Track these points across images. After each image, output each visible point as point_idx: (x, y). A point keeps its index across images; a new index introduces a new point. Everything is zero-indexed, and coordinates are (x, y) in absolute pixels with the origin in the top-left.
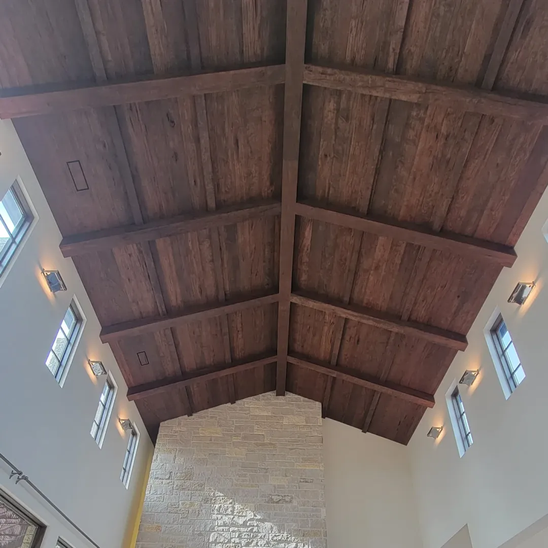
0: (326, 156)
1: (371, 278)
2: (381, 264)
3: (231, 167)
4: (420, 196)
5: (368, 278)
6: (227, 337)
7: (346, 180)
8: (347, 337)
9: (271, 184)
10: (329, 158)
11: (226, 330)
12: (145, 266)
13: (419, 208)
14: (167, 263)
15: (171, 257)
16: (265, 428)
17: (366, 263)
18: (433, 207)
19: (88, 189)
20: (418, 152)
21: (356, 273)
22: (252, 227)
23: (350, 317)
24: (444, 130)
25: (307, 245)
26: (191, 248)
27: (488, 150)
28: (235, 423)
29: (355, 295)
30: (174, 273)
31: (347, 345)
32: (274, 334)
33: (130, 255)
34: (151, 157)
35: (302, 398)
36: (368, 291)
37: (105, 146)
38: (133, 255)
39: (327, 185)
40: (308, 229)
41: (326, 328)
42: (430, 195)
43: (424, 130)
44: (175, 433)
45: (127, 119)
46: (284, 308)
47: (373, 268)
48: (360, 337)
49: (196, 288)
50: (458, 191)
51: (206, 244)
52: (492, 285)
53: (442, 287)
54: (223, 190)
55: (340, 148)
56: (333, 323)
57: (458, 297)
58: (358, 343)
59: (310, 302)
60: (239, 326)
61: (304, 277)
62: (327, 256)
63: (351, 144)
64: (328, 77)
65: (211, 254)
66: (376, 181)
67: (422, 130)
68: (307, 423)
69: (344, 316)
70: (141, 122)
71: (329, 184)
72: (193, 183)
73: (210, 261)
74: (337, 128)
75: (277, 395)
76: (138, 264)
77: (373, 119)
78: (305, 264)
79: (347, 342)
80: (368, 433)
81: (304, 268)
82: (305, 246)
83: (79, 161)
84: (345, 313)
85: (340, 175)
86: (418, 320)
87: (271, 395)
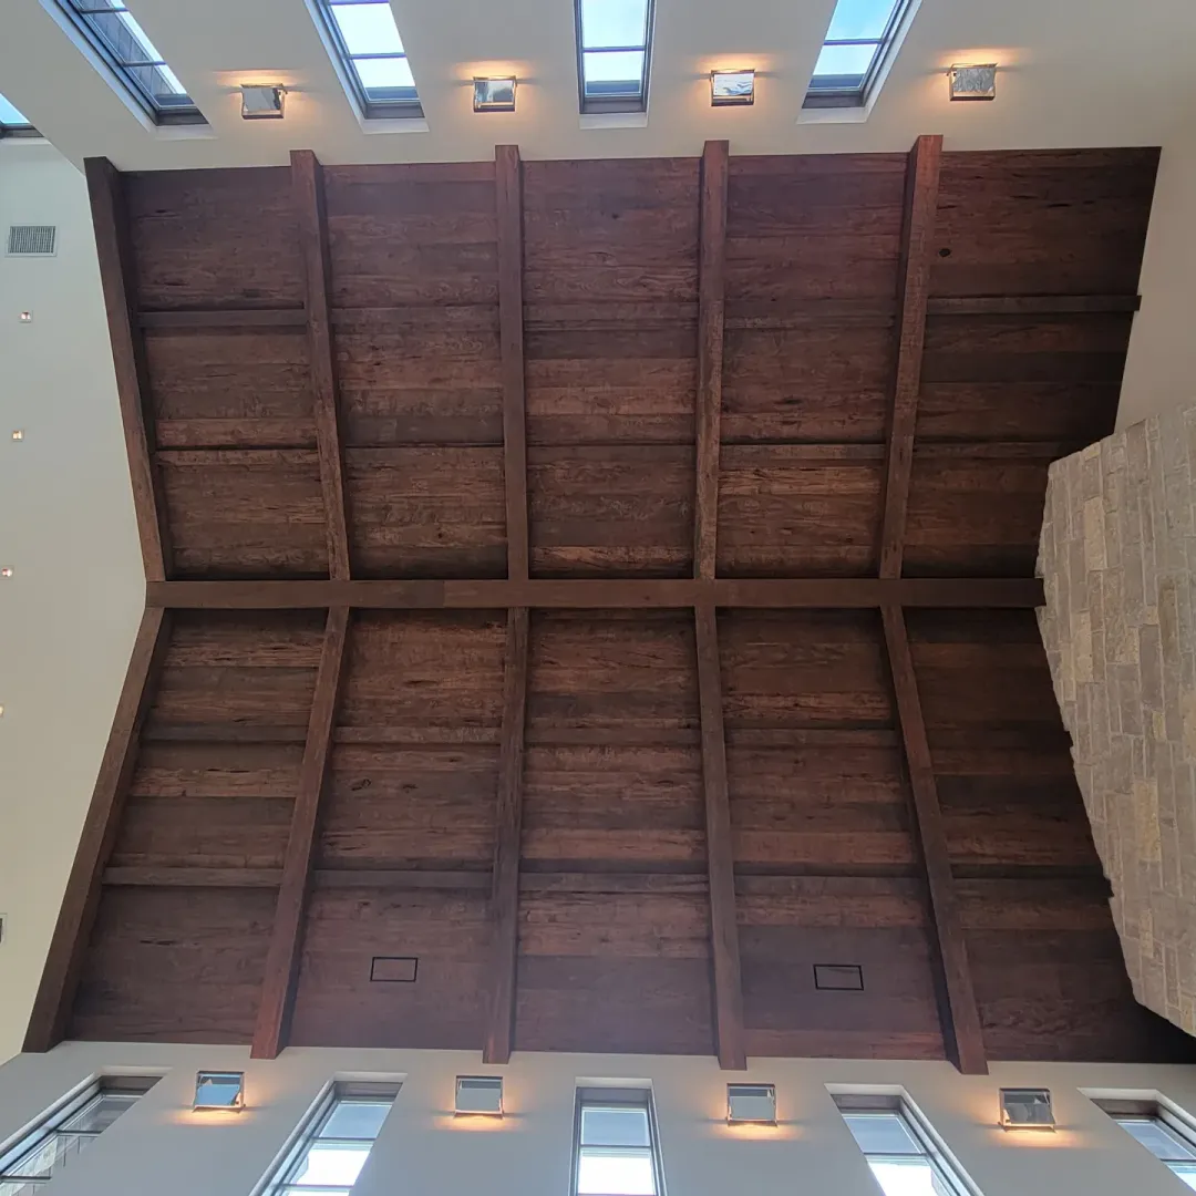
0: (440, 536)
1: (624, 409)
2: (591, 398)
3: (446, 695)
4: (460, 361)
5: (628, 416)
6: (803, 736)
7: (463, 495)
8: (786, 431)
9: (489, 626)
10: (443, 530)
11: (781, 736)
12: (583, 896)
13: (475, 358)
14: (585, 844)
15: (578, 833)
16: (1122, 626)
17: (598, 429)
18: (468, 332)
19: (416, 959)
20: (403, 387)
21: (624, 443)
22: (552, 663)
23: (715, 435)
24: (368, 358)
25: (592, 554)
26: (566, 788)
27: (376, 280)
28: (1117, 734)
29: (674, 434)
30: (612, 834)
31: (809, 428)
32: (822, 618)
33: (553, 919)
34: (400, 828)
35: (1045, 525)
36: (656, 409)
37: (366, 904)
38: (553, 912)
39: (480, 527)
40: (562, 555)
41: (776, 487)
42: (454, 344)
43: (374, 387)
44: (1160, 953)
45: (344, 855)
46: (734, 593)
47: (603, 411)
48: (778, 398)
49: (657, 793)
50: (437, 301)
51: (565, 756)
52: (573, 162)
53: (604, 260)
54: (478, 711)
55: (425, 514)
56: (757, 472)
57: (615, 217)
58: (797, 401)
59: (703, 533)
60: (781, 702)
61: (660, 553)
62: (603, 510)
63: (416, 497)
64: (337, 544)
65: (588, 749)
66: (459, 443)
67: (377, 391)
68: (1096, 493)
69: (716, 448)
70: (352, 833)
71: (478, 524)
72: (454, 764)
73: (603, 751)
74: (401, 522)
75: (1045, 604)
76: (575, 909)
77: (379, 468)
78: (631, 554)
79: (801, 430)
80: (1141, 290)
81: (640, 555)
82: (595, 558)
83: (374, 959)
84: (707, 450)
85: (461, 507)
86: (691, 280)
87: (1046, 621)
